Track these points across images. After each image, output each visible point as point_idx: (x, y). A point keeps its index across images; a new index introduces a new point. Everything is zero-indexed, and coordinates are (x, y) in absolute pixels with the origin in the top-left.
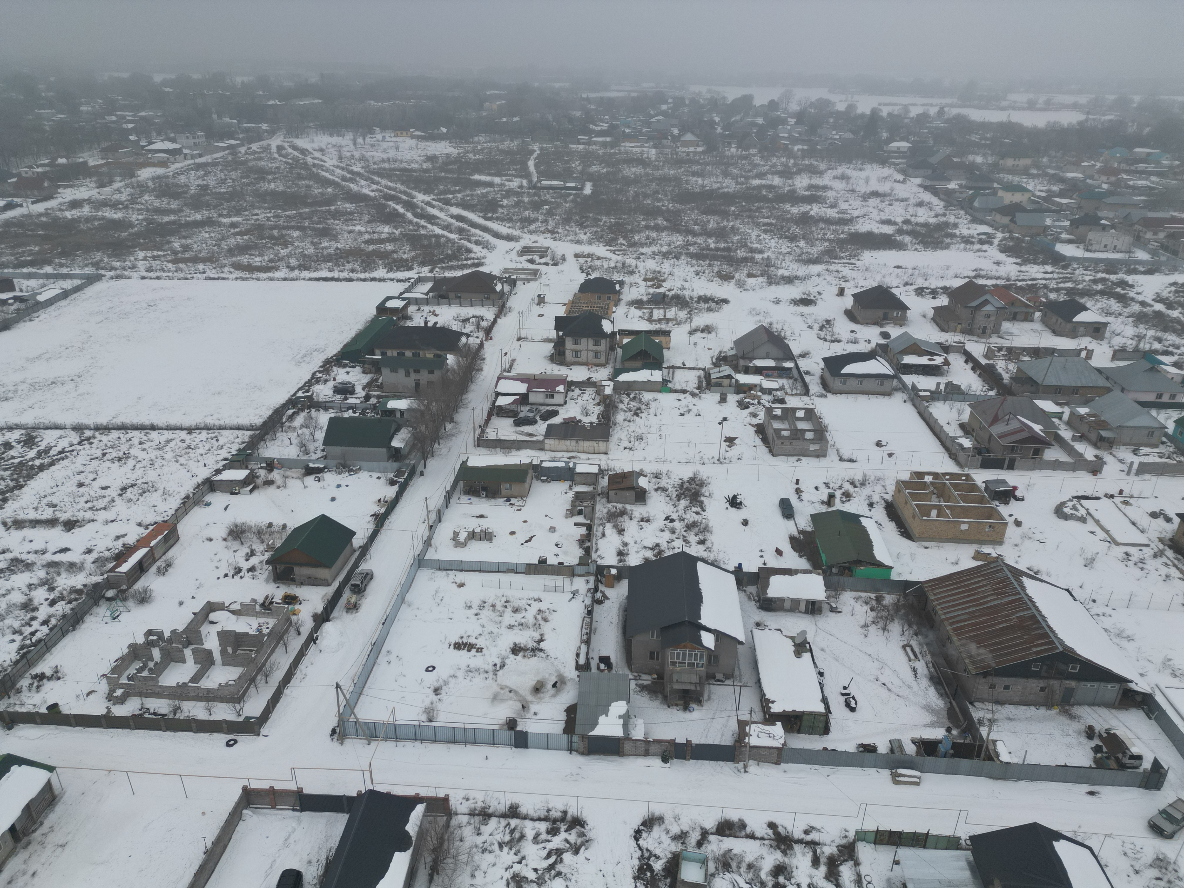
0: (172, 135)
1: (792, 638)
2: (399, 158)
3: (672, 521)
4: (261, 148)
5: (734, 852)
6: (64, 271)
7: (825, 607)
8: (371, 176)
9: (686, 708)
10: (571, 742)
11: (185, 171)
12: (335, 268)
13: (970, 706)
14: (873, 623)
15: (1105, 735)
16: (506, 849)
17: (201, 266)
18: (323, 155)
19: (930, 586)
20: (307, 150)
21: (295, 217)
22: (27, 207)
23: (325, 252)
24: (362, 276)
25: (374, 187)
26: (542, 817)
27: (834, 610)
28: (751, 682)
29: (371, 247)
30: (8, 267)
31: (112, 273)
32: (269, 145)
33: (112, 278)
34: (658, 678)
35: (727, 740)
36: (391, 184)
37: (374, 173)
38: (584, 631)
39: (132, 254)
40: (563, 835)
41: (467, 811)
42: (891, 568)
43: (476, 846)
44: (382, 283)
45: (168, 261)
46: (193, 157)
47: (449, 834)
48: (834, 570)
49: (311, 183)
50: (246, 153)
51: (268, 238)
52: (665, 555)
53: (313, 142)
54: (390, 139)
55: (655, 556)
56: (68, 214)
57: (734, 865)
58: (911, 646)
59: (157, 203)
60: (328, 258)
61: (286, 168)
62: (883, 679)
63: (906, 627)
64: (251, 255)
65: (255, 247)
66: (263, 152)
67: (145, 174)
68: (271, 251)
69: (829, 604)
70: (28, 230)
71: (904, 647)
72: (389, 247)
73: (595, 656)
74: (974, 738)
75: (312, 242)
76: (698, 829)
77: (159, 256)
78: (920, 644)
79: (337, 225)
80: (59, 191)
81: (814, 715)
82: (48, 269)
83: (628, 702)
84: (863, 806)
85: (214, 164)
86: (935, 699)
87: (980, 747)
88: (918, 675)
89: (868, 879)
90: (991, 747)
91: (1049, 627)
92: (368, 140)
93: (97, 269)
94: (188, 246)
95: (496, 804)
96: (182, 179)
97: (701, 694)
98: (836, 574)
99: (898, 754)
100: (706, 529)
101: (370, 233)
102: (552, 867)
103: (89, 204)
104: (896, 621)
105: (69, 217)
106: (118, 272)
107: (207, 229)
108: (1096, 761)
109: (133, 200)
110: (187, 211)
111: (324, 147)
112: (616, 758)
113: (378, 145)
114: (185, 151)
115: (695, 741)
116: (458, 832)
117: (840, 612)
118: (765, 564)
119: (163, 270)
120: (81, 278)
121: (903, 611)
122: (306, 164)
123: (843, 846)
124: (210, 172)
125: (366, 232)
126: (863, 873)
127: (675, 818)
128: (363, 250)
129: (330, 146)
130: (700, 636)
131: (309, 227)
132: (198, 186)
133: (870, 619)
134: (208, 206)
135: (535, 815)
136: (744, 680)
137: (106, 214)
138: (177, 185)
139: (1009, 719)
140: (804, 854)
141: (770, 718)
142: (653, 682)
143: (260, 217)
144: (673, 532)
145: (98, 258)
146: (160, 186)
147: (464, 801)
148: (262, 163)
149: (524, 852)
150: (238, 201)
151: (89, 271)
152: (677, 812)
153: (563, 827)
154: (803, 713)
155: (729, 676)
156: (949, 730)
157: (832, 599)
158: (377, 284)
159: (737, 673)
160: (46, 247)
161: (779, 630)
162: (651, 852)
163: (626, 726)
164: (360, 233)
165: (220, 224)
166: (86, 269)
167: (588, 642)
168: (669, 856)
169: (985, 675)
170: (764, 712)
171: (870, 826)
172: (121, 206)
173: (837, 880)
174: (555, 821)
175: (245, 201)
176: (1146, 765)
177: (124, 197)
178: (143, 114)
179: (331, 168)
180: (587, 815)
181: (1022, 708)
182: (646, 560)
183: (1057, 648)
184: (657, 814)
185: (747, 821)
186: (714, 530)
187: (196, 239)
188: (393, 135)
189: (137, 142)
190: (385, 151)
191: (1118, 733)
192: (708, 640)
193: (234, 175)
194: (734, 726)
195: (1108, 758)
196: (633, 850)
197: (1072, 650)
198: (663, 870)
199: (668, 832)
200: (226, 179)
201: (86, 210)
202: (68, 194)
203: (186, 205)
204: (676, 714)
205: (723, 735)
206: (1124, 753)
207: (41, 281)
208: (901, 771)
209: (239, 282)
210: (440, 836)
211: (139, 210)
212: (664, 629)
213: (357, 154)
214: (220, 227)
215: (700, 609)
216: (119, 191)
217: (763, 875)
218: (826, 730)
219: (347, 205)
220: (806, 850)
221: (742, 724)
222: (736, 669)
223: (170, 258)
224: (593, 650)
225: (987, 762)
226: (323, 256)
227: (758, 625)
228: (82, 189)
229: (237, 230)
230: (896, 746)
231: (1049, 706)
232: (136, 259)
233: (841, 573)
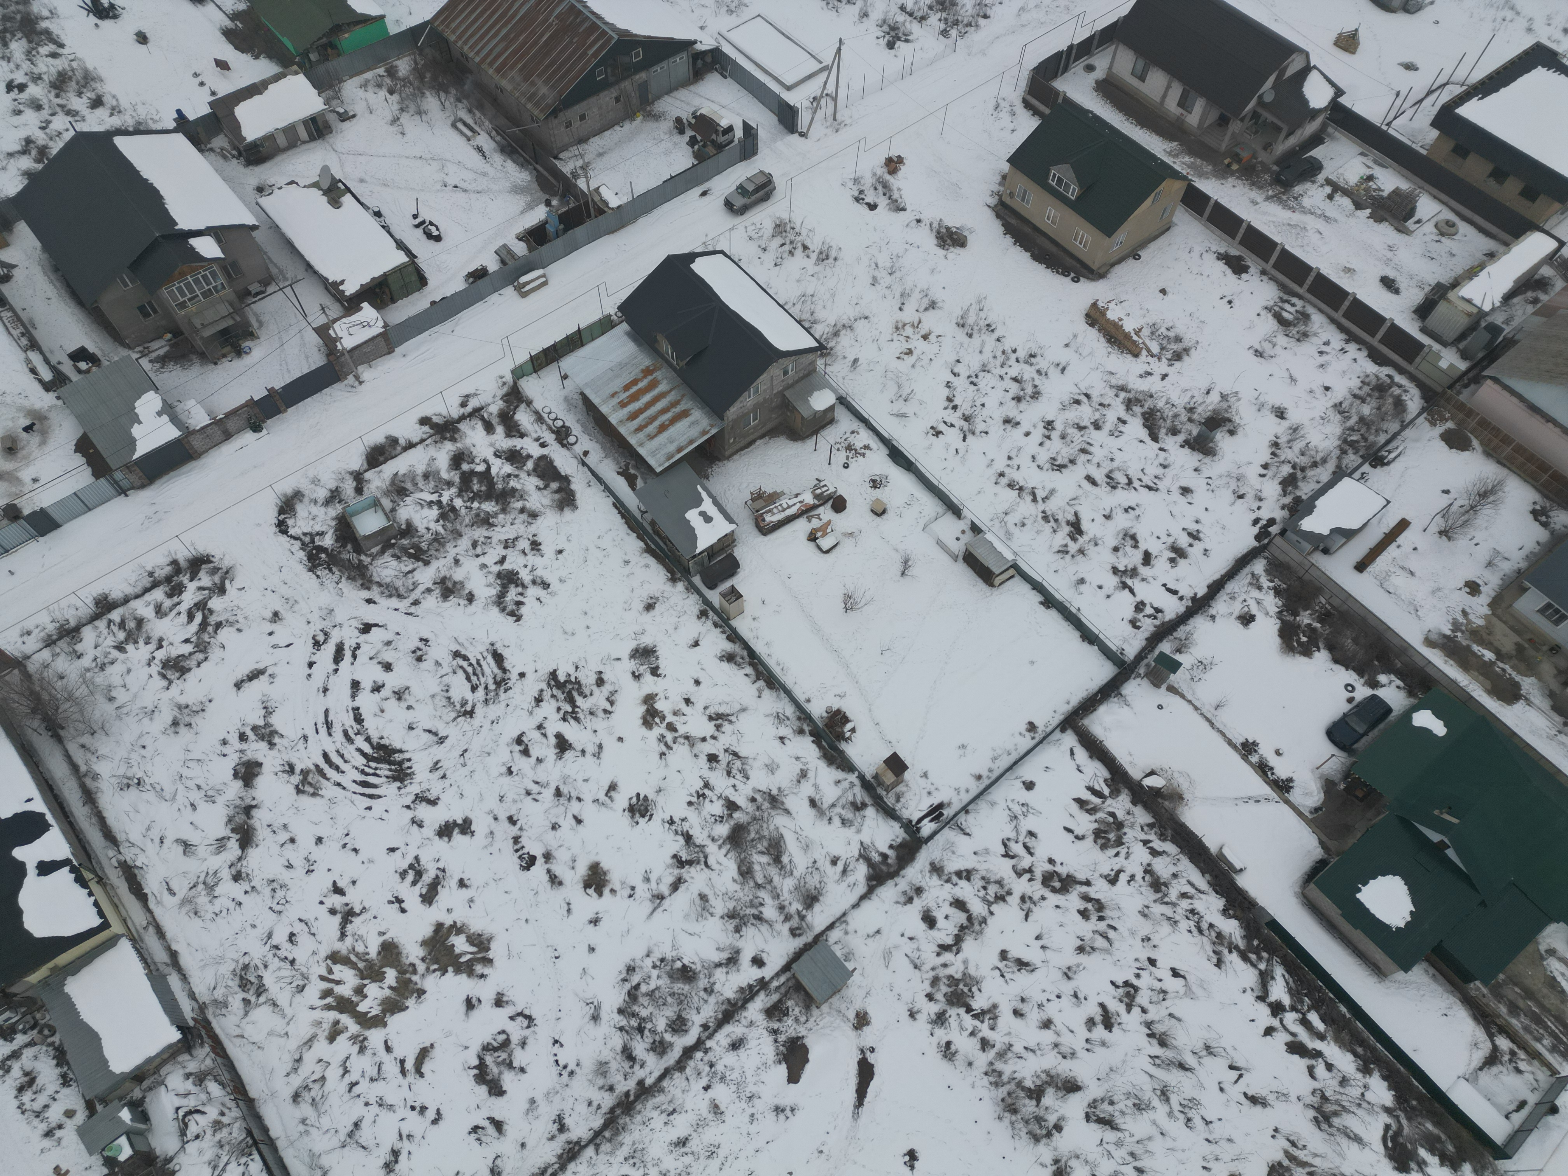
1: (316, 185)
3: (22, 88)
5: (401, 473)
7: (332, 118)
9: (239, 352)
10: (116, 482)
13: (557, 162)
14: (402, 110)
15: (693, 121)
16: (130, 647)
19: (443, 22)
26: (148, 585)
27: (345, 117)
28: (301, 273)
34: (175, 336)
35: (317, 360)
38: (16, 333)
40: (192, 586)
41: (40, 645)
42: (382, 17)
43: (88, 670)
47: (37, 683)
48: (313, 57)
52: (54, 152)
55: (38, 161)
57: (409, 485)
58: (461, 120)
62: (451, 181)
63: (442, 95)
69: (334, 111)
71: (454, 126)
73: (61, 357)
74: (576, 198)
76: (348, 477)
78: (470, 111)
81: (399, 270)
83: (157, 390)
84: (505, 342)
86: (517, 174)
87: (586, 204)
88: (487, 153)
89: (547, 410)
90: (597, 198)
91: (594, 13)
95: (73, 612)
97: (248, 324)
98: (318, 62)
99: (511, 263)
100: (88, 79)
102: (204, 625)
104: (428, 93)
108: (696, 155)
112: (193, 464)
115: (278, 384)
116: (49, 674)
117: (354, 116)
118: (213, 93)
121: (428, 75)
123: (507, 395)
126: (539, 409)
127: (313, 482)
130: (192, 249)
133: (396, 107)
135: (138, 590)
136: (289, 275)
139: (600, 155)
140: (473, 428)
141: (351, 304)
142: (171, 346)
144: (37, 107)
147: (25, 638)
149: (156, 635)
152: (311, 475)
153: (185, 579)
154: (385, 276)
155: (267, 280)
156: (548, 203)
157: (335, 102)
159: (274, 271)
161: (292, 182)
162: (311, 534)
163: (175, 420)
167: (34, 345)
168: (334, 523)
169: (554, 113)
170: (339, 300)
171: (522, 357)
173: (519, 431)
174: (168, 579)
176: (739, 133)
180: (203, 547)
181: (607, 133)
182: (28, 174)
183: (611, 37)
184: (289, 491)
185: (395, 433)
186: (103, 72)
191: (703, 111)
192: (207, 248)
194: (314, 339)
195: (704, 146)
196: (288, 546)
197: (626, 33)
198: (337, 541)
199: (316, 502)
204: (231, 368)
205: (307, 357)
206: (717, 132)
208: (523, 279)
210: (27, 693)
212: (135, 266)
215: (166, 210)
217: (445, 475)
218: (422, 281)
220: (473, 422)
221: (322, 331)
222: (270, 266)
224: (52, 352)
225: (600, 218)
227: (260, 190)
230: (504, 255)
231: (630, 116)
233: (325, 58)
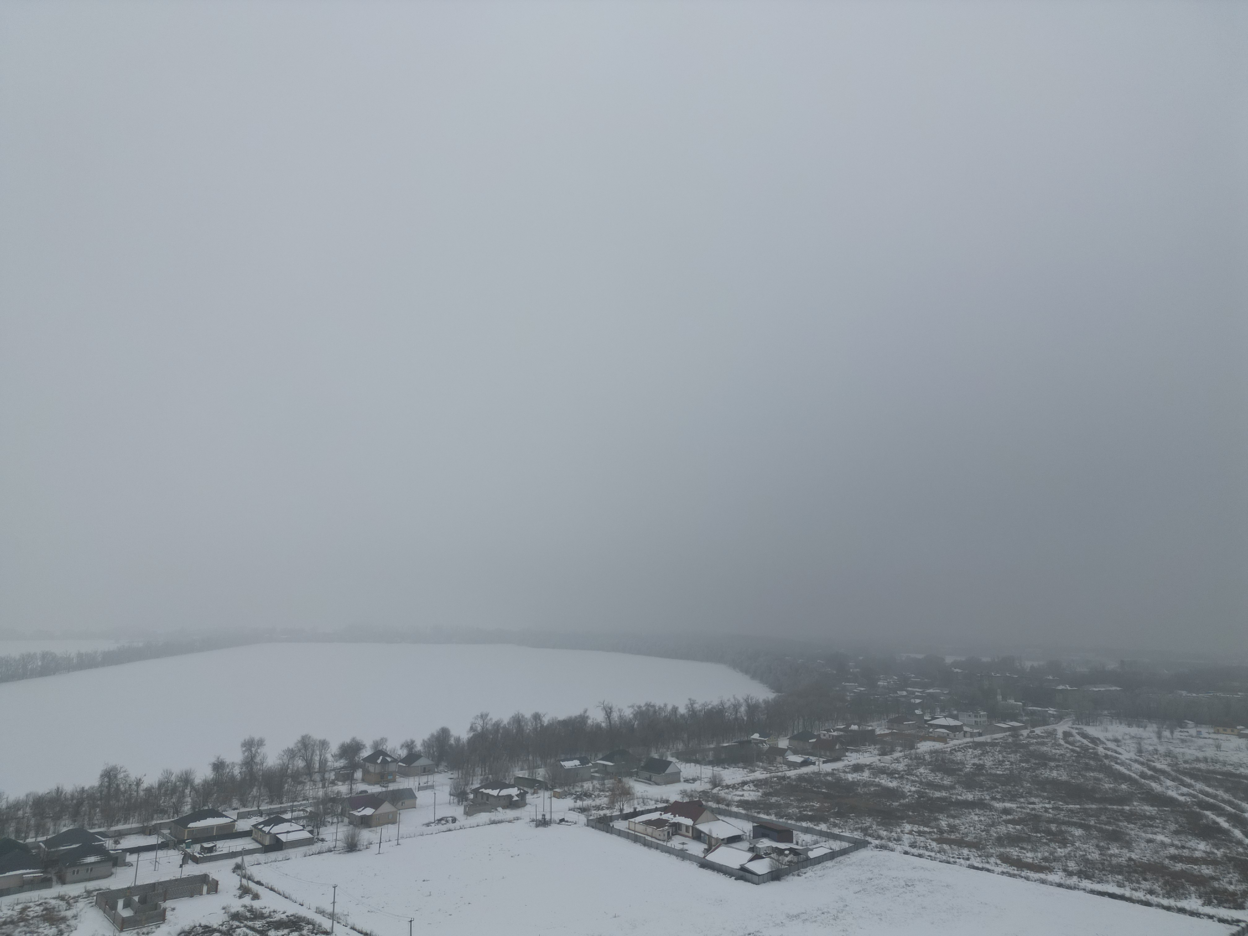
0: (955, 712)
2: (1221, 759)
4: (1046, 732)
6: (836, 831)
8: (1181, 777)
11: (963, 749)
12: (1127, 883)
17: (965, 851)
18: (1118, 746)
20: (1098, 739)
21: (1078, 813)
22: (819, 765)
23: (1114, 861)
24: (1165, 902)
25: (1185, 790)
29: (1179, 866)
30: (791, 819)
31: (877, 842)
32: (1055, 730)
33: (876, 847)
36: (1207, 789)
37: (1185, 773)
39: (900, 826)
44: (1195, 919)
45: (933, 840)
46: (972, 735)
49: (1101, 776)
50: (1028, 736)
51: (1044, 832)
53: (1107, 731)
54: (1207, 736)
56: (850, 777)
59: (931, 777)
60: (1117, 869)
61: (1072, 756)
64: (1022, 848)
65: (1028, 840)
66: (1047, 737)
67: (925, 747)
68: (1046, 848)
70: (814, 787)
72: (1207, 871)
75: (1097, 846)
77: (925, 832)
79: (1132, 830)
80: (847, 754)
82: (823, 827)
85: (993, 744)
92: (1177, 734)
93: (865, 835)
94: (955, 826)
96: (959, 756)
101: (1177, 847)
103: (869, 769)
105: (851, 779)
106: (883, 842)
107: (977, 811)
109: (909, 771)
110: (959, 789)
111: (1120, 738)
113: (1192, 741)
114: (966, 729)
119: (926, 848)
120: (849, 842)
122: (1096, 754)
124: (987, 752)
125: (1172, 845)
128: (1167, 868)
129: (1127, 737)
131: (1095, 827)
132: (974, 764)
134: (981, 787)
137: (883, 781)
138: (953, 762)
143: (1036, 807)
145: (868, 824)
146: (937, 760)
148: (1045, 748)
150: (1014, 786)
151: (857, 835)
158: (1187, 917)
160: (826, 805)
164: (1163, 845)
165: (991, 808)
166: (855, 833)
172: (897, 775)
175: (1022, 787)
177: (901, 767)
178: (931, 691)
179: (1128, 761)
187: (964, 820)
188: (1212, 730)
189: (922, 716)
190: (1200, 748)
193: (1013, 757)
200: (1003, 761)
201: (866, 775)
202: (853, 758)
203: (959, 782)
207: (815, 838)
209: (1005, 878)
211: (913, 781)
213: (1162, 749)
214: (991, 811)
216: (897, 760)
219: (1146, 808)
223: (935, 836)
226: (1110, 865)
228: (866, 755)
229: (1009, 817)
232: (902, 831)
